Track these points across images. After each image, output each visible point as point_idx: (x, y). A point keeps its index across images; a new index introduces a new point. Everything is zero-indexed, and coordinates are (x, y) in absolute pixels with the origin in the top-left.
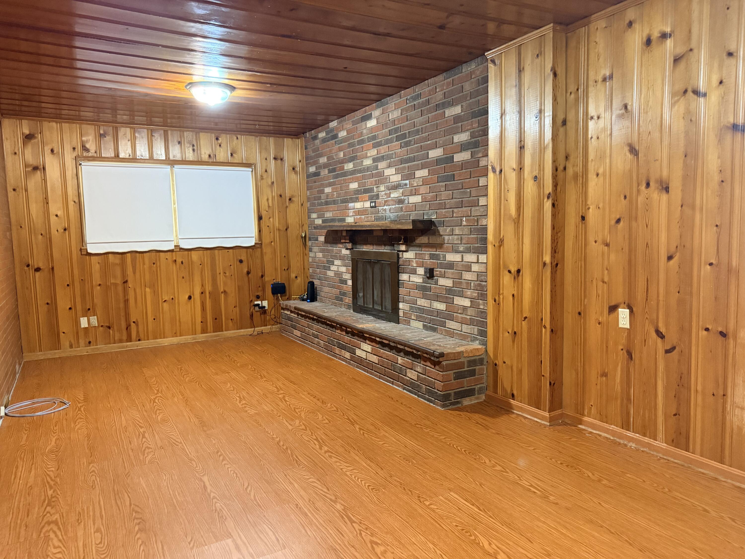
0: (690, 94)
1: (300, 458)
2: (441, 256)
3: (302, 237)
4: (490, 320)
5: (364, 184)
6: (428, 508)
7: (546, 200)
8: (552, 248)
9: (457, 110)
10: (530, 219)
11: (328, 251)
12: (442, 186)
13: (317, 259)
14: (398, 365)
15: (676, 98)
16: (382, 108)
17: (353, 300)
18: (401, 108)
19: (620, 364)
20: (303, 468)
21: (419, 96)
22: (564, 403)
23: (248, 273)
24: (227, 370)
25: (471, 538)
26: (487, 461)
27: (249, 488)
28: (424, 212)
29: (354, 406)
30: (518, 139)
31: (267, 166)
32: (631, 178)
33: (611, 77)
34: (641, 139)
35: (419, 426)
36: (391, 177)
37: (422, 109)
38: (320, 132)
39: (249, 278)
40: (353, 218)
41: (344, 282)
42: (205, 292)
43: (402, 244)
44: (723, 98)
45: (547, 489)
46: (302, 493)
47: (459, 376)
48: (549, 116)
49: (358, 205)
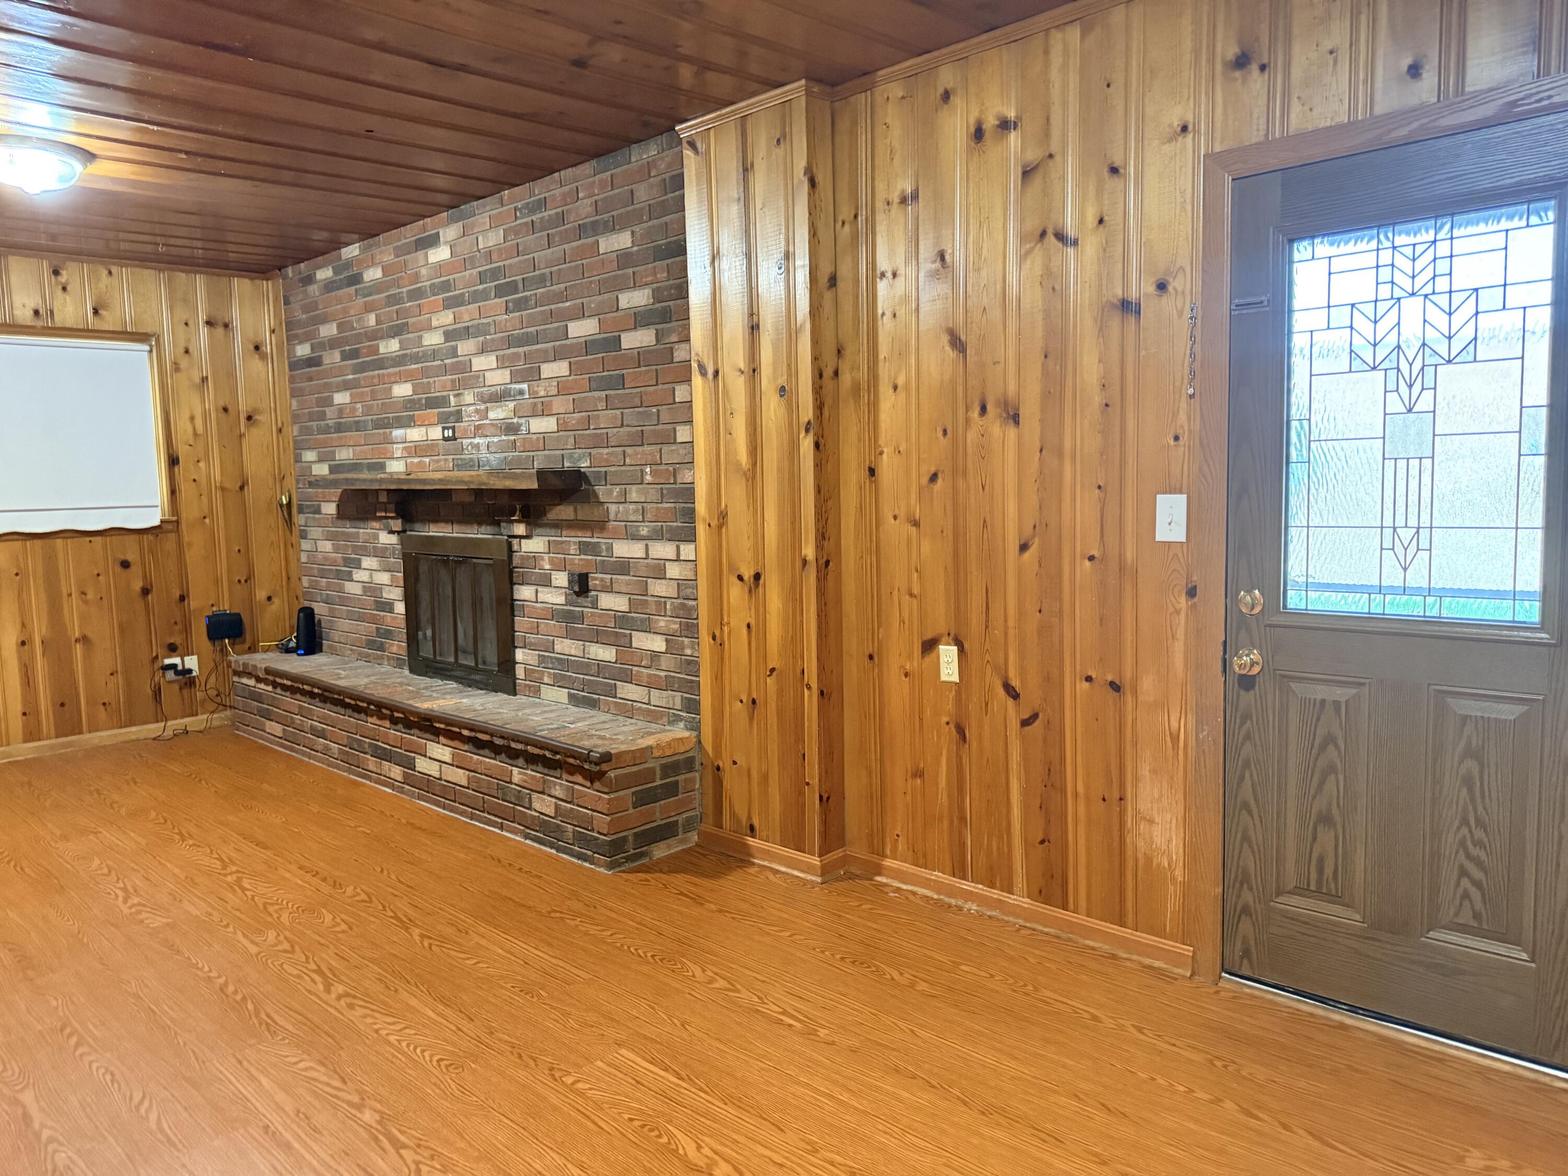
0: (1051, 239)
1: (276, 1018)
2: (604, 547)
3: (281, 505)
4: (705, 679)
5: (427, 388)
6: (571, 1091)
7: (802, 434)
8: (817, 530)
9: (622, 241)
10: (775, 472)
11: (347, 537)
12: (599, 399)
13: (320, 556)
14: (513, 786)
15: (1028, 246)
16: (461, 224)
17: (408, 646)
18: (504, 227)
19: (944, 752)
20: (283, 1039)
21: (542, 204)
22: (848, 836)
23: (145, 592)
24: (93, 825)
25: (661, 1140)
26: (698, 972)
27: (146, 1104)
28: (564, 452)
29: (409, 886)
30: (746, 311)
31: (188, 340)
32: (955, 395)
33: (915, 196)
34: (969, 321)
35: (558, 915)
36: (487, 374)
37: (550, 232)
38: (320, 267)
39: (147, 605)
40: (402, 462)
41: (388, 606)
42: (31, 641)
43: (516, 521)
44: (1105, 250)
45: (813, 1015)
46: (280, 1096)
47: (643, 799)
48: (804, 266)
49: (415, 434)
